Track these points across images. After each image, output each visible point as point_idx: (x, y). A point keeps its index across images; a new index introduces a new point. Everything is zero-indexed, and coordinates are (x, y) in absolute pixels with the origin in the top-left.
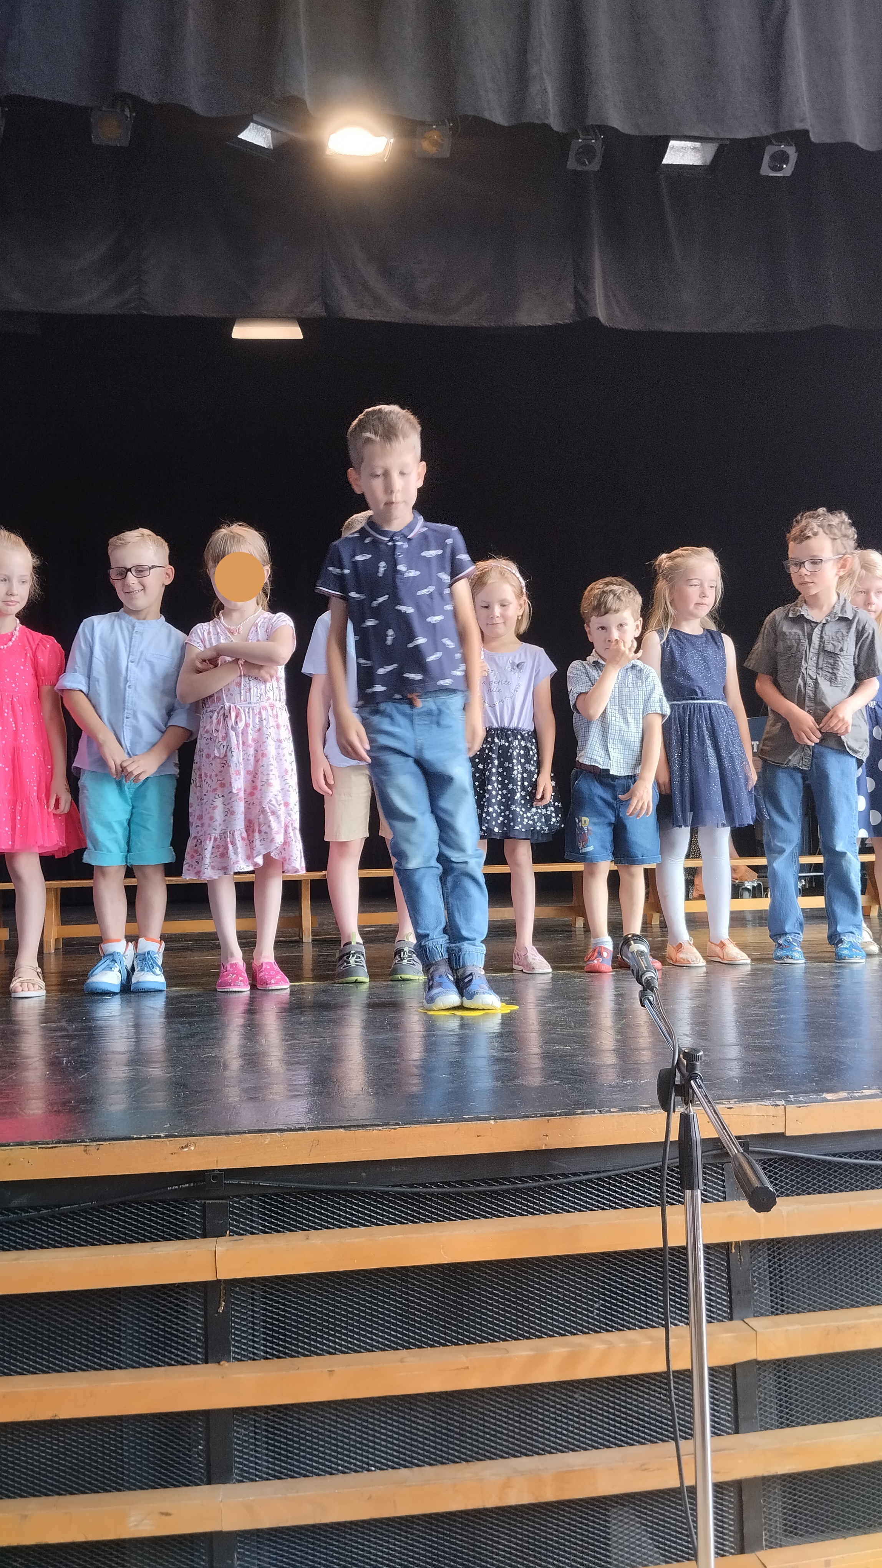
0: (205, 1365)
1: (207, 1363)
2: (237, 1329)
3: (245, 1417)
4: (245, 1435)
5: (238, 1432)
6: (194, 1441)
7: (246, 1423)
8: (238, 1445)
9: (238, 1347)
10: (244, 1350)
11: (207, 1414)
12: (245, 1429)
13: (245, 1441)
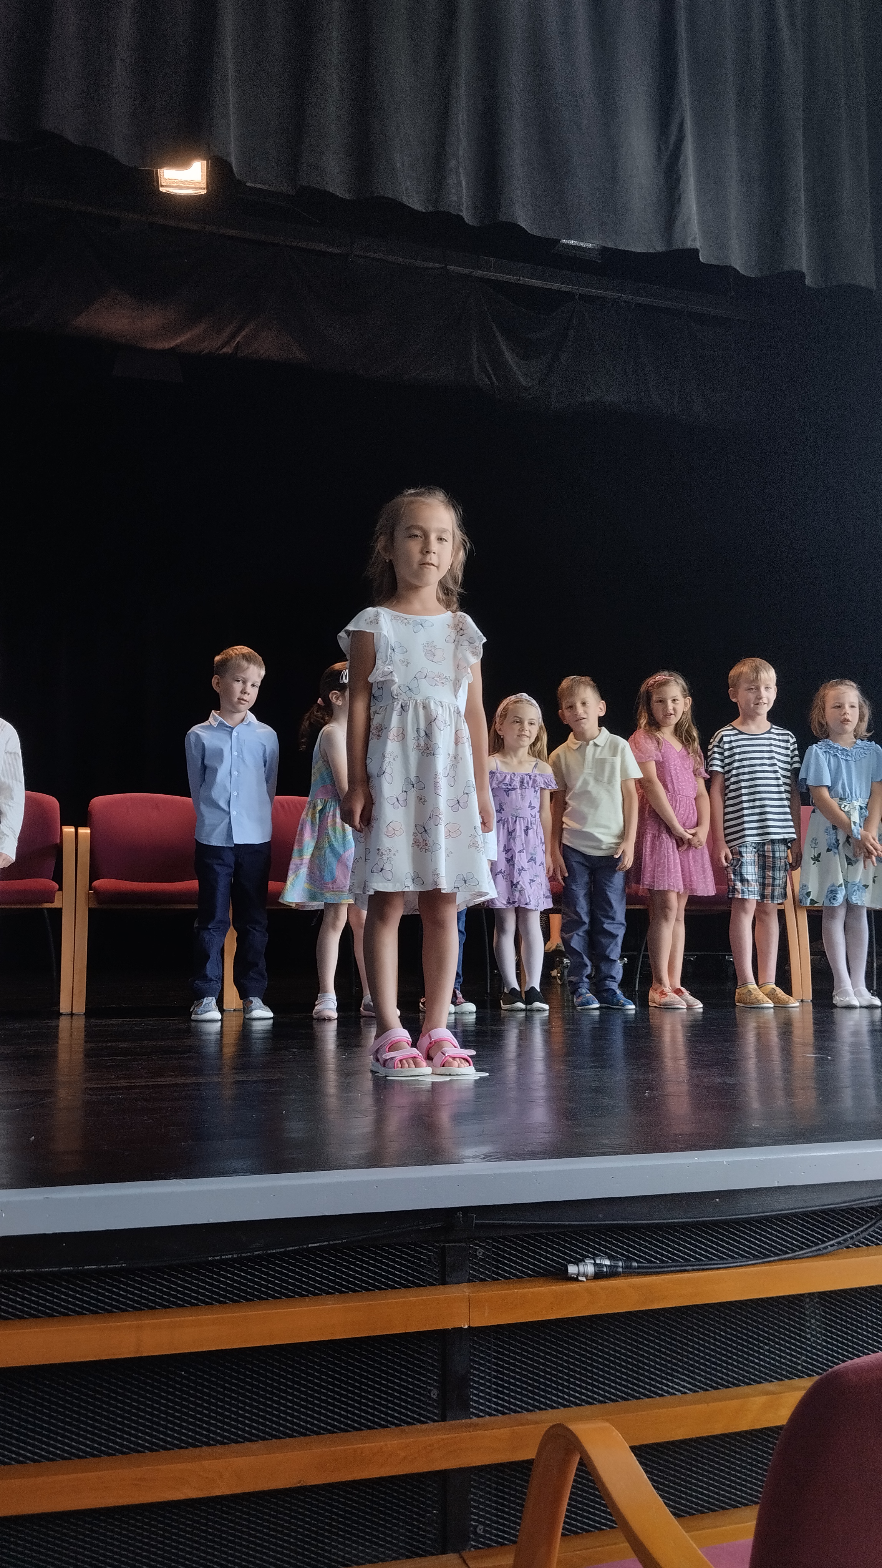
0: (442, 1423)
1: (444, 1419)
2: (475, 1382)
3: (482, 1477)
4: (481, 1497)
5: (475, 1494)
6: (429, 1505)
7: (481, 1483)
8: (475, 1507)
9: (475, 1402)
10: (482, 1404)
11: (443, 1475)
12: (482, 1490)
13: (481, 1503)
